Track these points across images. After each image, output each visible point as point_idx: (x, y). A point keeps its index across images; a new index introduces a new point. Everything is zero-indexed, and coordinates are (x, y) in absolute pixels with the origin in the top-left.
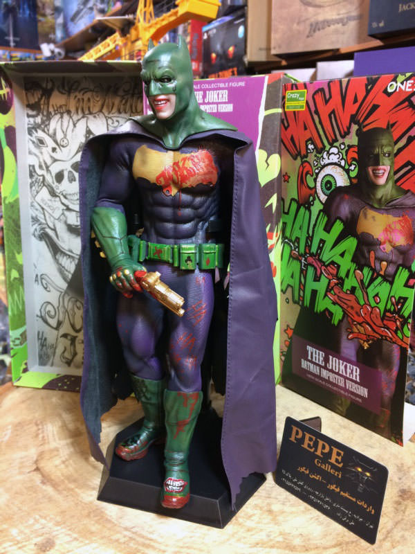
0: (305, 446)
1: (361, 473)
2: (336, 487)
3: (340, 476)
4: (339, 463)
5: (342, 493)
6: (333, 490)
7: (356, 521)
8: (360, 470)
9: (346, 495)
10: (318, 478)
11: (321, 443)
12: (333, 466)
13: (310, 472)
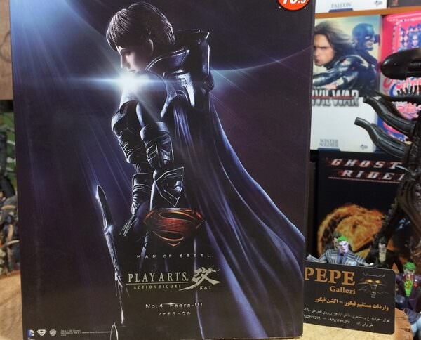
0: (319, 279)
1: (371, 283)
2: (353, 303)
3: (354, 293)
4: (351, 282)
5: (359, 305)
6: (351, 306)
7: (374, 322)
8: (370, 281)
9: (363, 305)
10: (335, 301)
11: (332, 272)
12: (347, 287)
13: (326, 300)
